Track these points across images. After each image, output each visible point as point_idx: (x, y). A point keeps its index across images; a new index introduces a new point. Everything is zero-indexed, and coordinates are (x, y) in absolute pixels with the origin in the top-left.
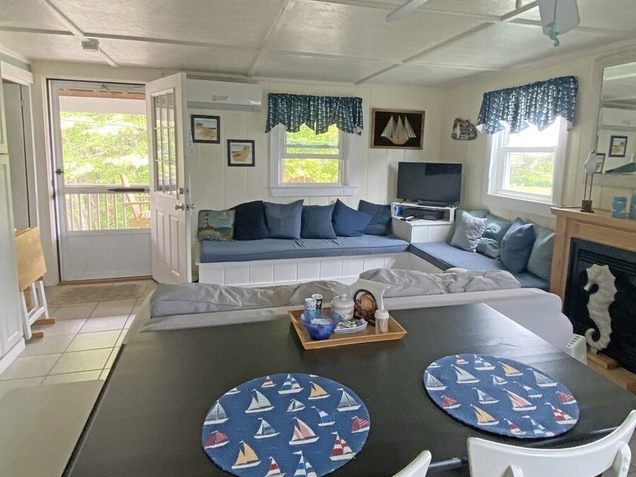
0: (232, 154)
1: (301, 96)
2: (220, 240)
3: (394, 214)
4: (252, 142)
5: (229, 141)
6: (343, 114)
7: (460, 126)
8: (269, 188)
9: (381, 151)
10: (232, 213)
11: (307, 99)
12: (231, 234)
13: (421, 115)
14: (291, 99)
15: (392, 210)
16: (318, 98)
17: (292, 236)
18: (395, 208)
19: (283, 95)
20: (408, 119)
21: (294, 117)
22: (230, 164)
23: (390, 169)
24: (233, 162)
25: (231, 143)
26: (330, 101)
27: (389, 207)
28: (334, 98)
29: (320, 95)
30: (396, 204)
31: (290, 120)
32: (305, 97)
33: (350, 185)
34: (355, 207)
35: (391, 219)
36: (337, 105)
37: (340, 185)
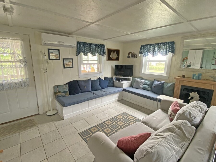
0: (65, 64)
1: (88, 43)
2: (65, 96)
3: (114, 80)
4: (72, 59)
5: (64, 59)
6: (100, 50)
7: (131, 54)
8: (78, 75)
9: (110, 61)
10: (67, 86)
11: (90, 44)
12: (69, 93)
13: (119, 51)
14: (85, 44)
15: (114, 79)
16: (93, 44)
17: (89, 91)
18: (115, 78)
19: (82, 42)
20: (116, 52)
21: (86, 50)
22: (64, 68)
23: (112, 67)
24: (65, 67)
25: (64, 60)
26: (97, 45)
27: (112, 78)
28: (98, 44)
29: (94, 43)
30: (114, 77)
31: (85, 51)
32: (89, 43)
33: (102, 72)
34: (103, 79)
35: (113, 81)
36: (99, 47)
37: (99, 72)
